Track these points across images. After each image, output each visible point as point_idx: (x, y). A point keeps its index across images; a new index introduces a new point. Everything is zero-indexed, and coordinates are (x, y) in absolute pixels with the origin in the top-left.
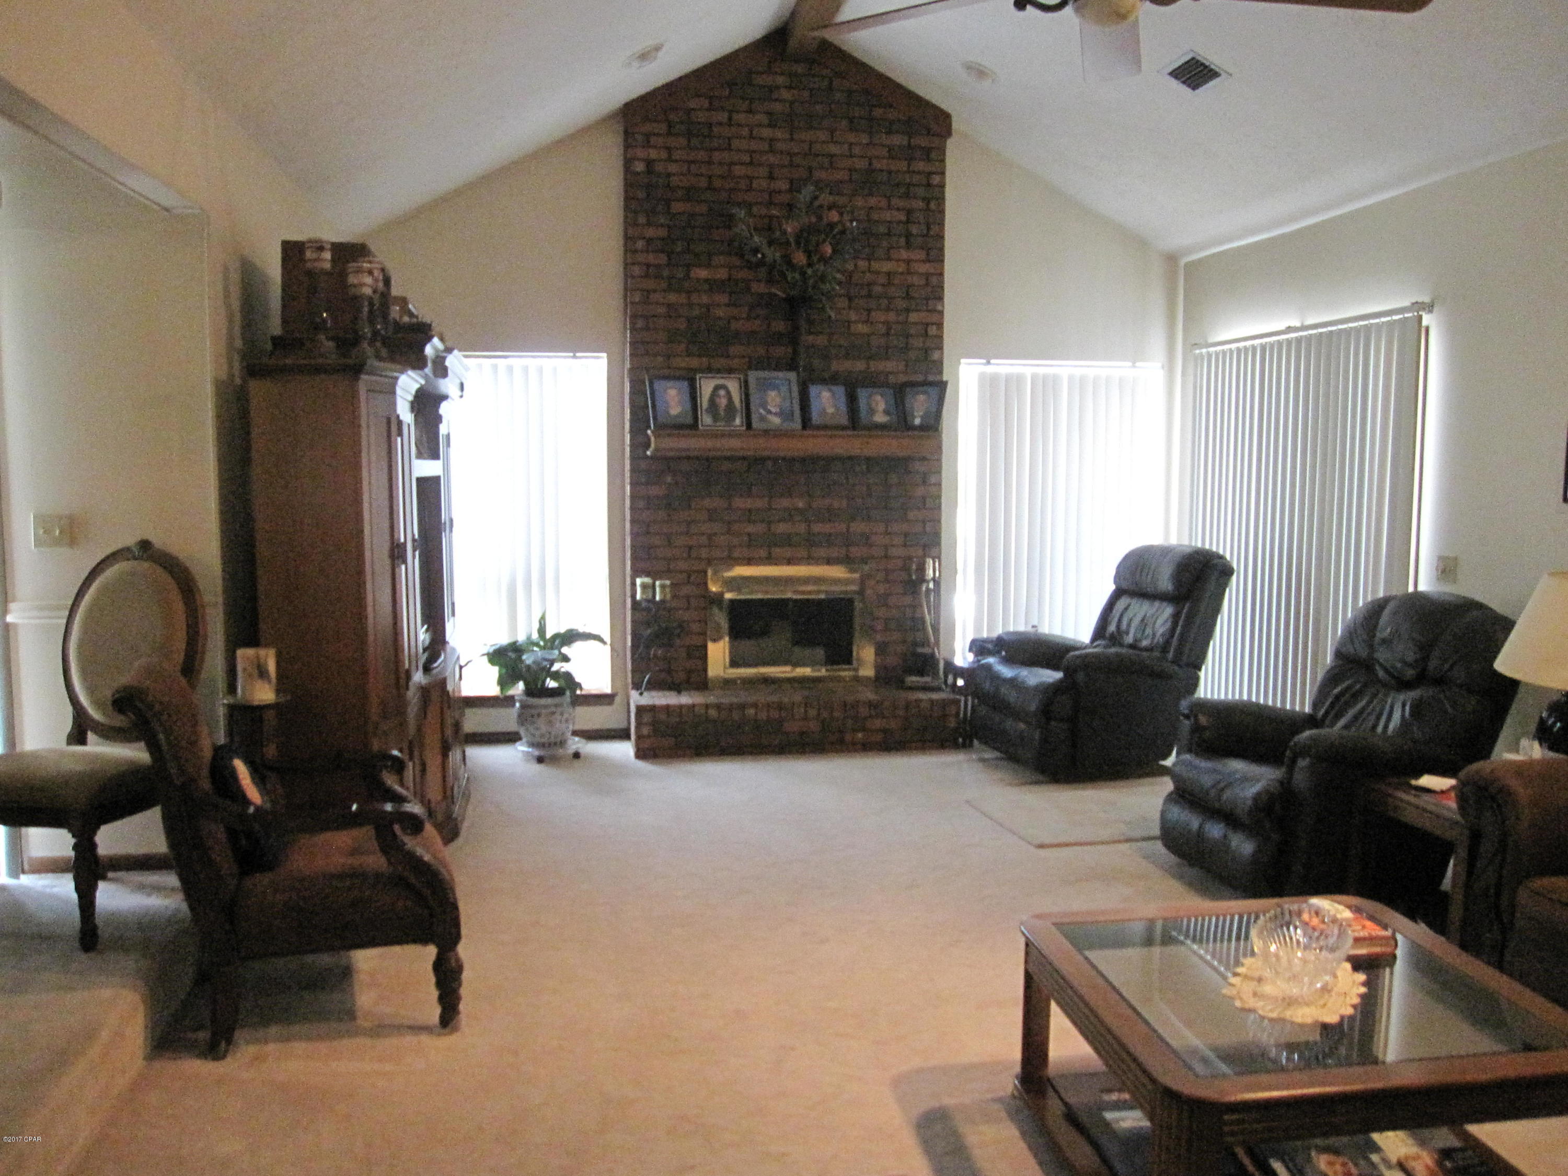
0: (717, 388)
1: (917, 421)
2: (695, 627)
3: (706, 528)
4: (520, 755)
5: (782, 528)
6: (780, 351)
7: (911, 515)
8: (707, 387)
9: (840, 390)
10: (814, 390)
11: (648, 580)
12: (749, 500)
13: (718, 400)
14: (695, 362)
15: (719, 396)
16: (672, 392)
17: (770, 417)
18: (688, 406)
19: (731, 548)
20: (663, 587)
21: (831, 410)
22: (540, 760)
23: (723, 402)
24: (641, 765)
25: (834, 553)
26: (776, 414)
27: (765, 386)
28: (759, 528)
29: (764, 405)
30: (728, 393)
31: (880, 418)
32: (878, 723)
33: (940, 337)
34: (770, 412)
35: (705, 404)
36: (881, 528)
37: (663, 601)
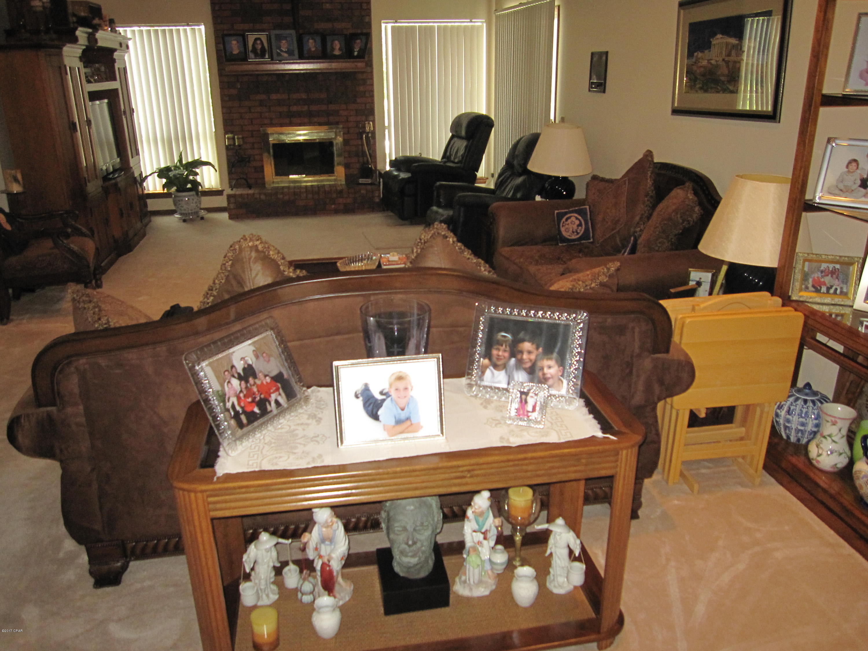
0: (256, 39)
1: (356, 53)
2: (257, 157)
3: (259, 109)
4: (177, 219)
5: (294, 108)
6: (288, 19)
7: (358, 100)
8: (251, 38)
9: (318, 39)
10: (305, 38)
11: (230, 135)
12: (279, 95)
13: (256, 46)
14: (246, 26)
15: (257, 44)
16: (234, 42)
17: (282, 53)
18: (242, 49)
19: (271, 119)
20: (238, 138)
21: (313, 49)
22: (184, 221)
23: (259, 47)
24: (231, 222)
25: (322, 120)
26: (286, 52)
27: (279, 38)
28: (285, 109)
29: (279, 48)
30: (262, 43)
31: (337, 52)
32: (341, 200)
33: (369, 9)
34: (282, 51)
35: (250, 48)
36: (344, 106)
37: (239, 146)
